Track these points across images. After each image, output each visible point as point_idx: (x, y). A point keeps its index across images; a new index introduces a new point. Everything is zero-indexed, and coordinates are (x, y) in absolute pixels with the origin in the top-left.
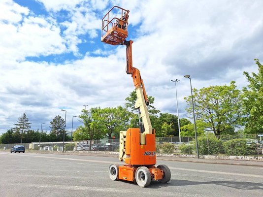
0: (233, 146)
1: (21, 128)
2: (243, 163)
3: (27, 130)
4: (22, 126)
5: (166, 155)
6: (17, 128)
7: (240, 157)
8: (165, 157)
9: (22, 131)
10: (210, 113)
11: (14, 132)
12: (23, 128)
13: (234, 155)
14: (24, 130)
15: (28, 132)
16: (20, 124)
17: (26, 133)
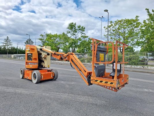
0: (130, 59)
1: (6, 45)
2: (135, 70)
3: (10, 47)
4: (7, 44)
5: (89, 64)
6: (4, 45)
7: (133, 66)
8: (87, 65)
9: (7, 47)
10: (119, 38)
11: (3, 47)
12: (8, 45)
13: (130, 65)
14: (9, 46)
15: (11, 48)
16: (5, 43)
17: (10, 48)
